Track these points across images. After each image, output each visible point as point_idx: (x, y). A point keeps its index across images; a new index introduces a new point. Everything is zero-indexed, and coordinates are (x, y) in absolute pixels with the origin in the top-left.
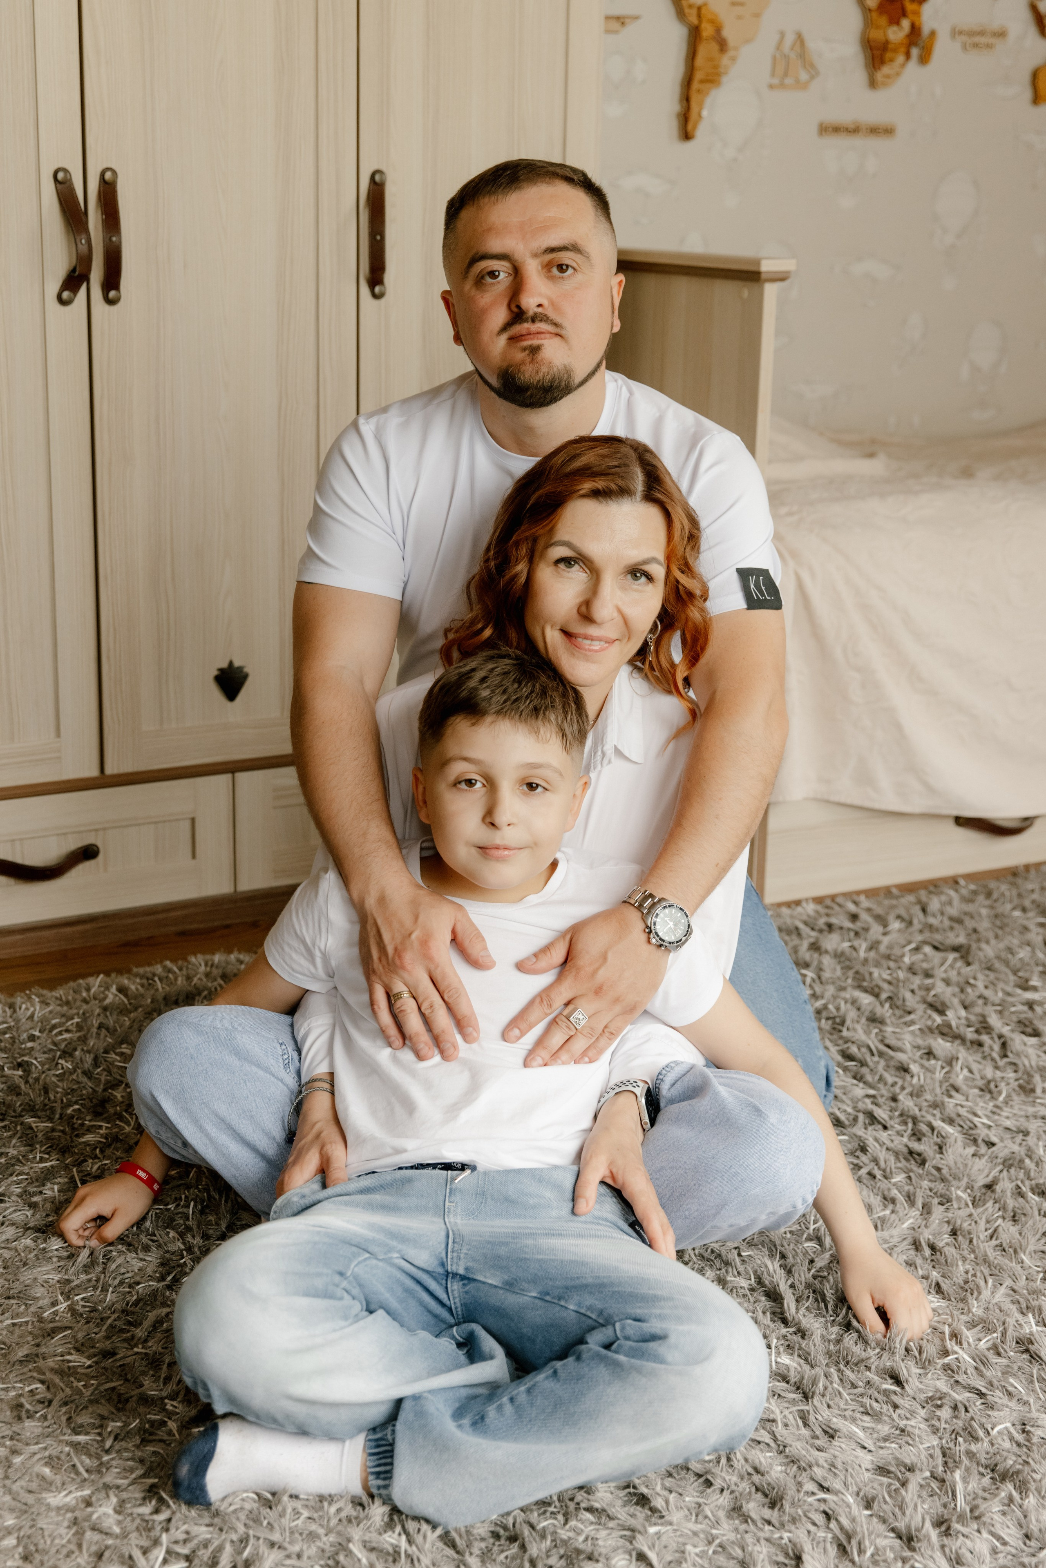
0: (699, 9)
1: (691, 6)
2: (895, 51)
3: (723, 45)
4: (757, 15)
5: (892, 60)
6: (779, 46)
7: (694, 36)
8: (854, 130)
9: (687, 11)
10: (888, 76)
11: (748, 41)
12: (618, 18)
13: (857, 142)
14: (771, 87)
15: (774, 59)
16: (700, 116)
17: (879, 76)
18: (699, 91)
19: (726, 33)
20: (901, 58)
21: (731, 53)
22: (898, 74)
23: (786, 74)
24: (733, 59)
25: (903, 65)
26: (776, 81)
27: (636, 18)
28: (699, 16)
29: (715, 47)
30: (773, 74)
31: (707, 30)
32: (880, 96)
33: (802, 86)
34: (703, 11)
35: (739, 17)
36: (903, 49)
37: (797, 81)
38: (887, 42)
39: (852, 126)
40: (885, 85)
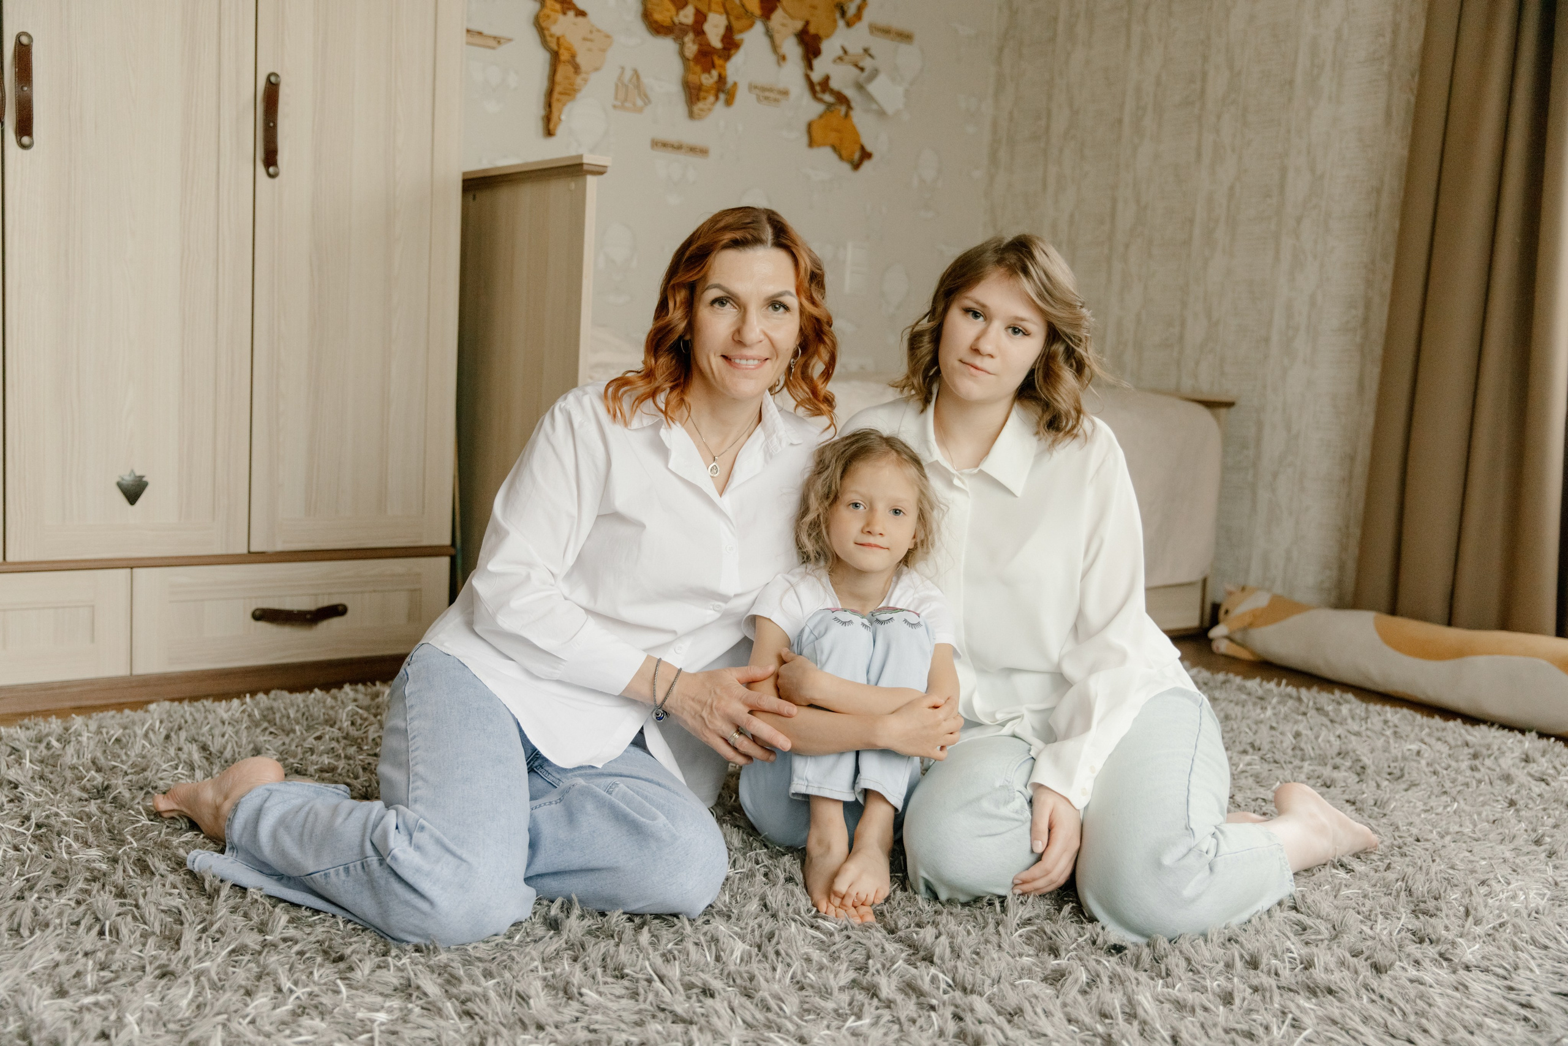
0: (558, 39)
1: (552, 36)
2: (707, 91)
3: (577, 68)
4: (603, 50)
5: (705, 98)
6: (620, 78)
7: (555, 58)
8: (678, 147)
9: (549, 39)
10: (702, 110)
11: (597, 69)
12: (495, 38)
13: (682, 158)
14: (615, 107)
15: (617, 86)
16: (560, 120)
17: (696, 109)
18: (558, 100)
19: (580, 60)
20: (711, 98)
21: (583, 75)
22: (710, 110)
23: (626, 100)
24: (586, 80)
25: (713, 104)
26: (618, 103)
27: (510, 40)
28: (558, 44)
29: (570, 69)
30: (616, 98)
31: (564, 56)
32: (696, 125)
33: (640, 110)
34: (561, 40)
35: (590, 50)
36: (713, 92)
37: (634, 104)
38: (701, 84)
39: (676, 144)
40: (700, 118)
